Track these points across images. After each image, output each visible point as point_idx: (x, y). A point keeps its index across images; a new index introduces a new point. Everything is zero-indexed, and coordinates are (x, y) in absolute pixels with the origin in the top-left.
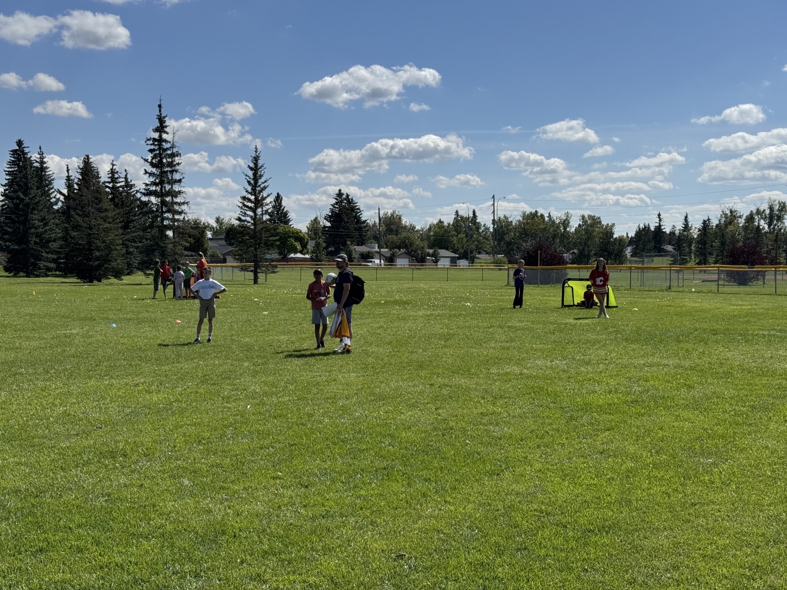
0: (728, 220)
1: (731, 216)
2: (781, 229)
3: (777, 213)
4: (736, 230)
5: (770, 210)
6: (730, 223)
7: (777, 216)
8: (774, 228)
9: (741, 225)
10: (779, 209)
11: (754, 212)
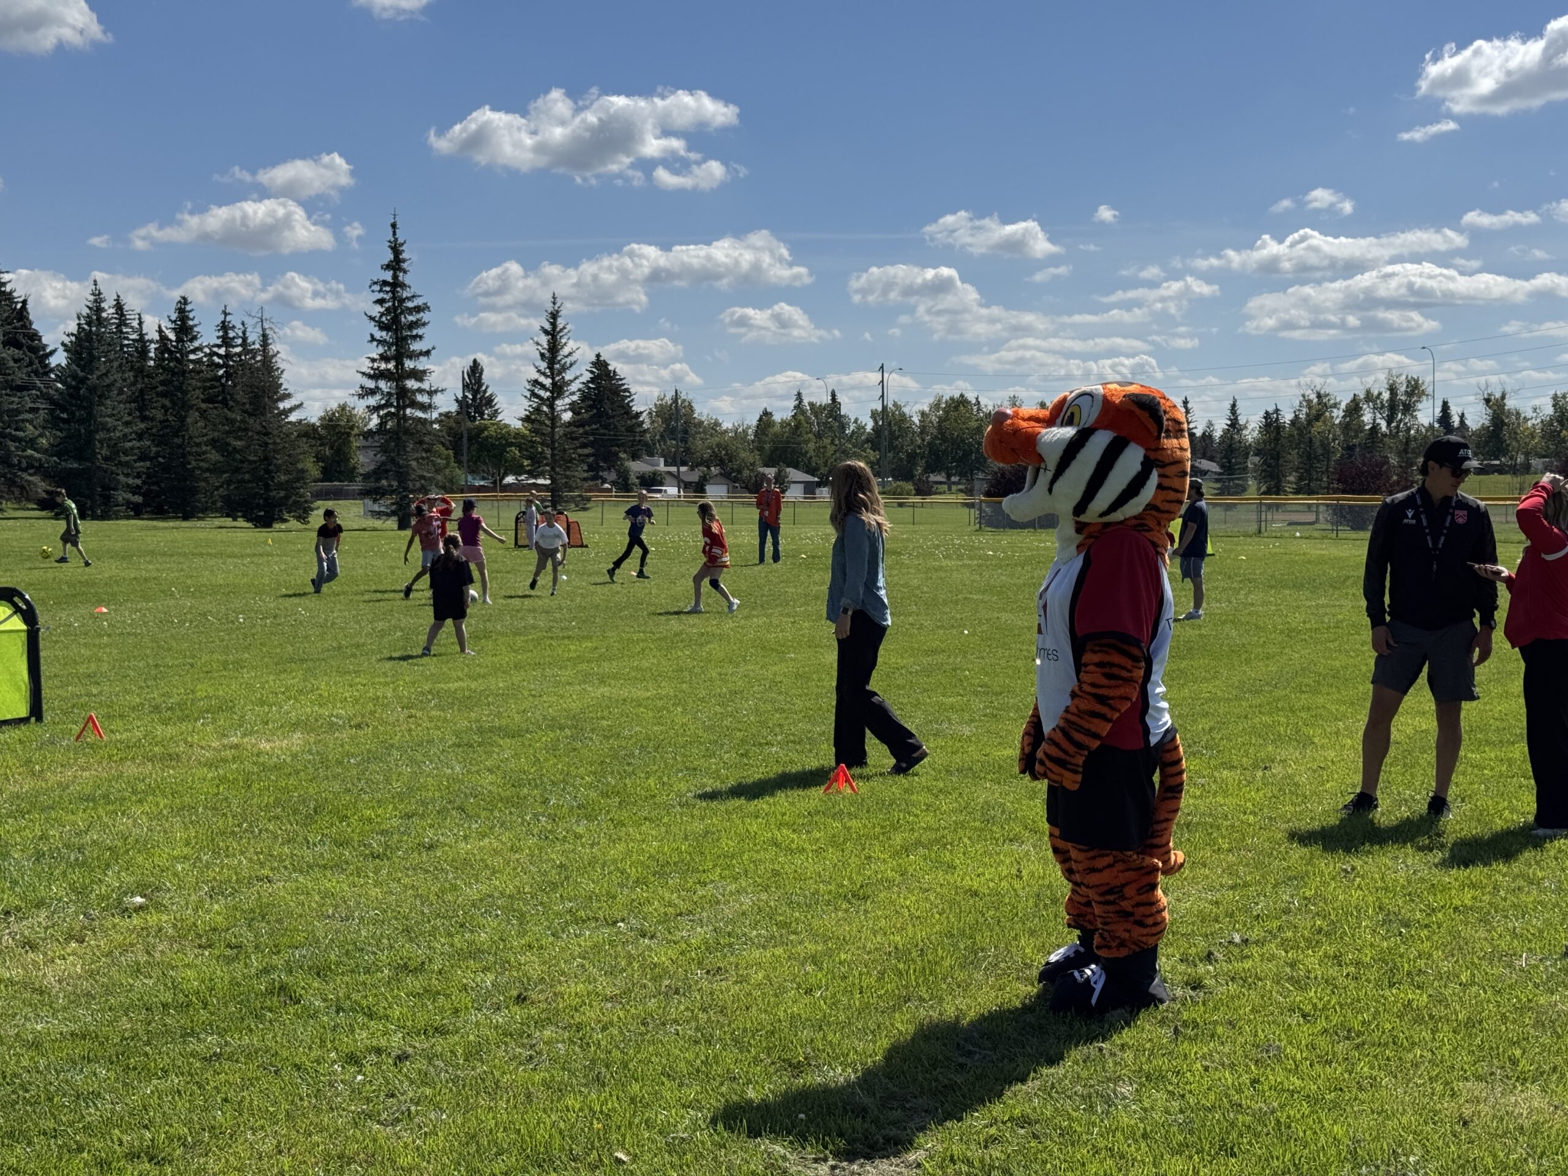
0: (1314, 412)
1: (1319, 404)
2: (1409, 429)
3: (1403, 398)
4: (1329, 431)
5: (1391, 394)
6: (1318, 417)
7: (1404, 404)
8: (1398, 427)
9: (1337, 422)
10: (1406, 392)
11: (1362, 396)
